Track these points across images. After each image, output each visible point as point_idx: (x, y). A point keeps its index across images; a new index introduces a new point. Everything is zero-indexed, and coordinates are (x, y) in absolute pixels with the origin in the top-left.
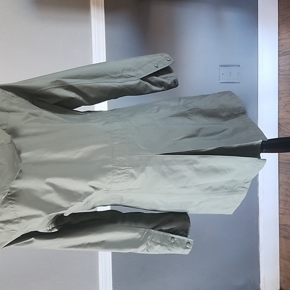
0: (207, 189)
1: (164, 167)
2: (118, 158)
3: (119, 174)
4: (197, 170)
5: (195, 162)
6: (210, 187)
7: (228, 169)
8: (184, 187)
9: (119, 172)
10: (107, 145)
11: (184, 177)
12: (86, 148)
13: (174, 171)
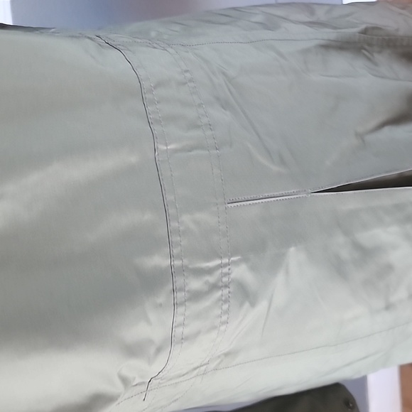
2: (186, 218)
3: (196, 296)
9: (195, 284)
10: (133, 159)
12: (34, 178)
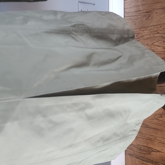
0: (99, 141)
1: (39, 120)
4: (90, 118)
5: (88, 106)
6: (102, 138)
7: (125, 111)
8: (70, 146)
11: (71, 130)
13: (56, 124)
